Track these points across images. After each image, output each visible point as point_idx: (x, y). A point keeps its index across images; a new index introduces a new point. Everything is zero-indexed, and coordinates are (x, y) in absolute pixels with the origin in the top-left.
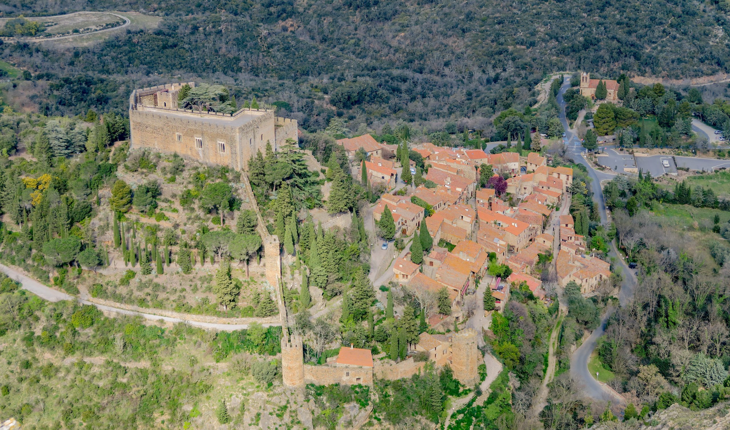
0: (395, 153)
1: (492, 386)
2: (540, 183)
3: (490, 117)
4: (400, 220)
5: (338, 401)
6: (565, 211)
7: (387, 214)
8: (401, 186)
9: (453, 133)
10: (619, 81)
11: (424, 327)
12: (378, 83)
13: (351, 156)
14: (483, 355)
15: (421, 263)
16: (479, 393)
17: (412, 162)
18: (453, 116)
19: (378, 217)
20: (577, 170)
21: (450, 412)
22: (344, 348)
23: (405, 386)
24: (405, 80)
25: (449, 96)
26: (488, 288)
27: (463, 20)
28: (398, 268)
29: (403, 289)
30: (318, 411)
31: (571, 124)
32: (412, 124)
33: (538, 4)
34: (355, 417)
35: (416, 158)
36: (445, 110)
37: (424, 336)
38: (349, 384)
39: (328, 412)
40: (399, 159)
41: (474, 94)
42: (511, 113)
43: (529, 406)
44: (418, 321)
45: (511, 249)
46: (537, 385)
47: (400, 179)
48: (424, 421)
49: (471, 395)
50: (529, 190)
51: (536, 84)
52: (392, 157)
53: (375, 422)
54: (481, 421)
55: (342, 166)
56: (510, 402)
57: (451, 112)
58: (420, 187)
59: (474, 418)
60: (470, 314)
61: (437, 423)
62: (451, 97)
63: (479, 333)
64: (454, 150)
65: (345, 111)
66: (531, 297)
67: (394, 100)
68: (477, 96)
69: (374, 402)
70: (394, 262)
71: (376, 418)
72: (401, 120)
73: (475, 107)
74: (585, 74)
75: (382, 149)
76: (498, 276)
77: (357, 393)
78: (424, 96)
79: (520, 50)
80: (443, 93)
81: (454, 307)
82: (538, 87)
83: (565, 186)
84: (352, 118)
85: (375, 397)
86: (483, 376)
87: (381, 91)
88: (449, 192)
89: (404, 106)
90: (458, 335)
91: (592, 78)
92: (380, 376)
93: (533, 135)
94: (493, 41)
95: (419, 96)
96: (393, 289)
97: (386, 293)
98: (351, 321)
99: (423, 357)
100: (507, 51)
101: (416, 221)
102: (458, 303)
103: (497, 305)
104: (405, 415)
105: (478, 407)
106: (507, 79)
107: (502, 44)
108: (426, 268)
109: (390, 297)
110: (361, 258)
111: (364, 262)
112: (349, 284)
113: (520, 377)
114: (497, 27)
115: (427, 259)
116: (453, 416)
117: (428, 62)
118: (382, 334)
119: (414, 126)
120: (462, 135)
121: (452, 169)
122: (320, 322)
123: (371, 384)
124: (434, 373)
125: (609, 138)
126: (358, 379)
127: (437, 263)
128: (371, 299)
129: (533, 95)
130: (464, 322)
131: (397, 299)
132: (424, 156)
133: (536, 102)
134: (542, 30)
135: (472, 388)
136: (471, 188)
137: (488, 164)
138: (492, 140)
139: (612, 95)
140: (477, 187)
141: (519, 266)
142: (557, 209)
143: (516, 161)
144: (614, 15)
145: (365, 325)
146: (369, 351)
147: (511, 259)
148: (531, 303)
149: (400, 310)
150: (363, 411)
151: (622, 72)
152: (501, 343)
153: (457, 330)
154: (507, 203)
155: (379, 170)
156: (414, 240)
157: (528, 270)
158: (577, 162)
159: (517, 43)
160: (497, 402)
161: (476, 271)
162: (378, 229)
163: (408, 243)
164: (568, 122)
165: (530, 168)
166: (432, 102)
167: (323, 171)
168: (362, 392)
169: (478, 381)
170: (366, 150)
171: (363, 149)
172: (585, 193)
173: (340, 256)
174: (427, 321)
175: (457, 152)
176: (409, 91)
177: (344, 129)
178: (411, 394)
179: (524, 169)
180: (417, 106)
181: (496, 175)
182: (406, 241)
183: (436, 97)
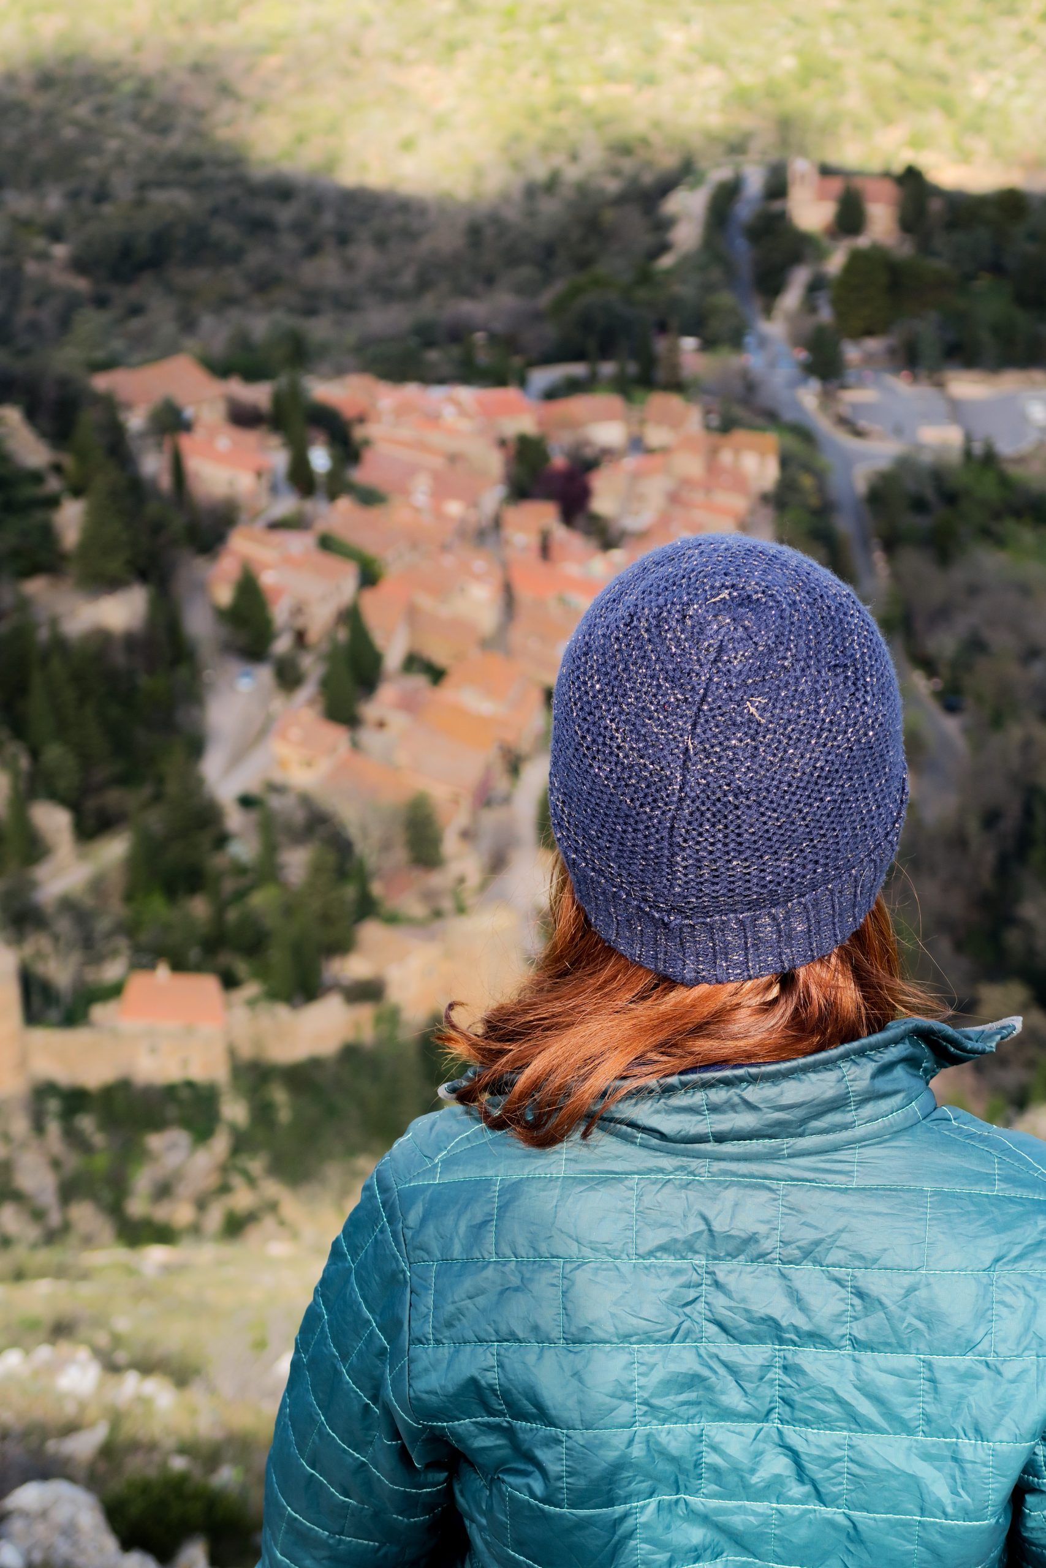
0: (265, 407)
2: (686, 480)
3: (536, 294)
4: (286, 601)
7: (248, 587)
8: (286, 505)
9: (431, 345)
11: (366, 906)
13: (135, 421)
15: (353, 721)
17: (315, 433)
18: (429, 298)
19: (225, 597)
20: (791, 439)
22: (136, 976)
23: (322, 1080)
29: (305, 800)
30: (73, 1161)
31: (766, 307)
32: (313, 322)
34: (177, 1170)
35: (328, 421)
36: (407, 279)
37: (371, 932)
38: (159, 1081)
39: (101, 1162)
42: (596, 280)
44: (350, 892)
47: (281, 484)
50: (656, 502)
51: (665, 193)
52: (258, 419)
53: (238, 1180)
55: (111, 450)
57: (423, 285)
58: (342, 502)
60: (497, 863)
64: (436, 392)
65: (114, 292)
67: (257, 257)
69: (232, 1127)
70: (274, 723)
71: (238, 1170)
72: (279, 315)
74: (802, 164)
75: (227, 397)
77: (183, 1102)
78: (344, 241)
79: (615, 97)
81: (452, 845)
82: (668, 206)
83: (755, 486)
84: (136, 310)
85: (234, 1112)
88: (427, 517)
90: (467, 922)
92: (246, 1052)
93: (661, 345)
94: (535, 75)
95: (331, 241)
96: (273, 802)
97: (257, 814)
98: (155, 897)
99: (368, 991)
100: (576, 101)
101: (334, 604)
102: (464, 833)
104: (320, 1156)
106: (580, 185)
107: (563, 83)
108: (370, 739)
111: (186, 727)
112: (146, 793)
114: (548, 32)
115: (368, 712)
117: (353, 142)
119: (317, 329)
120: (457, 349)
121: (432, 449)
122: (67, 904)
123: (221, 1075)
124: (401, 1036)
125: (873, 344)
126: (184, 1063)
127: (398, 721)
128: (210, 833)
129: (657, 226)
130: (482, 887)
131: (287, 828)
132: (350, 416)
133: (664, 248)
136: (488, 501)
137: (535, 434)
138: (545, 359)
139: (882, 221)
140: (505, 500)
143: (614, 419)
145: (199, 908)
146: (214, 982)
149: (298, 860)
150: (200, 1154)
151: (906, 154)
153: (461, 910)
155: (220, 458)
156: (332, 657)
158: (787, 417)
159: (608, 77)
161: (509, 739)
162: (226, 632)
163: (312, 666)
164: (757, 303)
165: (653, 438)
166: (366, 254)
167: (57, 468)
168: (197, 1100)
170: (179, 401)
171: (168, 400)
172: (813, 503)
175: (443, 400)
176: (300, 227)
179: (637, 444)
180: (326, 269)
181: (558, 461)
182: (307, 660)
183: (381, 241)
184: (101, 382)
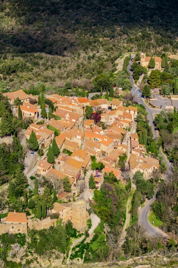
0: (37, 100)
1: (95, 231)
2: (120, 116)
3: (90, 79)
4: (41, 139)
5: (8, 243)
6: (134, 131)
7: (33, 135)
8: (40, 119)
9: (70, 89)
10: (162, 57)
11: (56, 199)
12: (26, 60)
13: (11, 102)
14: (90, 214)
15: (53, 162)
16: (87, 235)
17: (46, 105)
18: (69, 79)
19: (28, 137)
20: (140, 108)
21: (72, 247)
22: (10, 213)
23: (46, 233)
24: (41, 58)
25: (67, 67)
26: (92, 176)
27: (74, 23)
28: (39, 165)
29: (44, 178)
31: (136, 82)
32: (46, 83)
33: (116, 14)
34: (17, 252)
35: (49, 103)
36: (65, 75)
37: (56, 204)
38: (14, 233)
39: (2, 250)
40: (39, 104)
41: (81, 66)
42: (102, 76)
43: (116, 242)
44: (52, 196)
45: (104, 153)
46: (120, 229)
47: (40, 116)
48: (57, 252)
49: (83, 237)
50: (113, 120)
51: (116, 59)
52: (36, 102)
53: (29, 254)
54: (89, 251)
55: (6, 108)
56: (105, 240)
57: (68, 76)
58: (52, 119)
59: (85, 250)
60: (82, 191)
61: (64, 253)
62: (68, 68)
63: (87, 202)
64: (71, 98)
65: (7, 77)
66: (115, 180)
67: (35, 70)
68: (83, 67)
69: (28, 243)
70: (38, 163)
71: (29, 252)
72: (40, 82)
73: (81, 73)
74: (143, 54)
75: (29, 98)
76: (97, 169)
77: (18, 238)
78: (52, 68)
79: (106, 40)
80: (63, 66)
81: (73, 187)
82: (116, 62)
83: (133, 117)
84: (11, 80)
85: (29, 240)
86: (90, 226)
87: (28, 64)
88: (68, 122)
89: (42, 73)
90: (75, 203)
91: (147, 55)
92: (31, 228)
93: (115, 89)
94: (91, 36)
95: (50, 67)
96: (38, 178)
97: (34, 180)
98: (14, 197)
99: (56, 216)
100: (99, 41)
101: (50, 139)
102: (75, 185)
103: (97, 185)
104: (46, 249)
105: (88, 243)
106: (99, 57)
107: (96, 37)
108: (56, 166)
109: (37, 183)
110: (19, 161)
111: (21, 163)
112: (12, 176)
113: (110, 226)
114: (93, 27)
115: (56, 161)
116: (74, 249)
117: (55, 48)
118: (32, 204)
119: (47, 85)
120: (75, 89)
121: (70, 109)
123: (26, 233)
124: (62, 225)
125: (157, 90)
126: (19, 230)
127: (62, 163)
128: (25, 184)
129: (114, 66)
130: (78, 196)
131: (40, 183)
132: (53, 102)
133: (116, 70)
134: (119, 29)
135: (84, 233)
136: (81, 119)
137: (90, 106)
138: (92, 91)
139: (158, 65)
140: (84, 119)
141: (109, 163)
142: (129, 130)
143: (106, 103)
144: (158, 20)
145: (22, 199)
146: (25, 214)
147: (104, 159)
148: (115, 183)
149: (42, 190)
150: (22, 248)
151: (163, 52)
152: (99, 206)
153: (74, 201)
154: (101, 128)
155: (28, 110)
157: (113, 165)
158: (139, 103)
159: (105, 37)
160: (98, 240)
161: (84, 166)
162: (28, 144)
163: (46, 152)
164: (134, 81)
165: (113, 107)
166: (57, 70)
168: (21, 238)
169: (87, 229)
170: (20, 99)
171: (18, 98)
172: (144, 120)
173: (7, 160)
174: (57, 196)
175: (72, 99)
176: (44, 64)
177: (7, 87)
178: (49, 237)
179: (110, 108)
180: (49, 73)
181: (94, 111)
182: (44, 150)
183: (60, 68)
184: (5, 95)
